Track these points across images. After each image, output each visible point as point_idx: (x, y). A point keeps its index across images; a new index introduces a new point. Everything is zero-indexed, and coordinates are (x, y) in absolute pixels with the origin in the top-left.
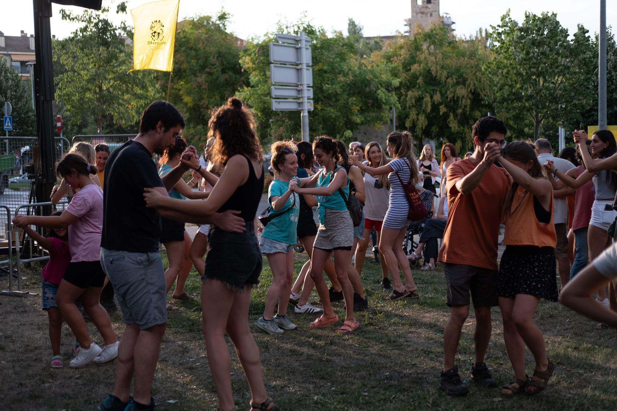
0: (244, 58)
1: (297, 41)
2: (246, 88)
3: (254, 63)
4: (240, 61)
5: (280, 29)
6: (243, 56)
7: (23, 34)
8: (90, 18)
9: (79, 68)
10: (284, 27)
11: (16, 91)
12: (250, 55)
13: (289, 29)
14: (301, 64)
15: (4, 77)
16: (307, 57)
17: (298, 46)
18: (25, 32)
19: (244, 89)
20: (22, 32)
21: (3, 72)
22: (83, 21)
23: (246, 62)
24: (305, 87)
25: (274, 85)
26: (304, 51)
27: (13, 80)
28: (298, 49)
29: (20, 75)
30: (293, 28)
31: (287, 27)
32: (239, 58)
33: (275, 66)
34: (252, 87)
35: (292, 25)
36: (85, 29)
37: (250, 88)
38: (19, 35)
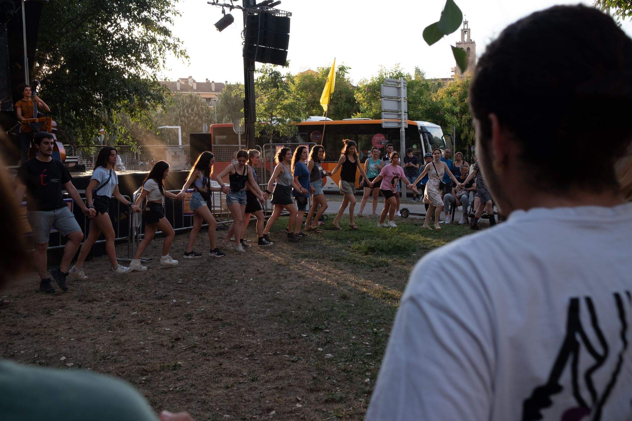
0: (357, 94)
1: (398, 83)
2: (358, 113)
3: (364, 97)
4: (355, 96)
5: (381, 75)
6: (357, 93)
7: (207, 81)
8: (266, 70)
9: (258, 102)
10: (384, 74)
11: (208, 117)
12: (361, 92)
13: (386, 75)
14: (400, 98)
15: (201, 108)
16: (404, 93)
17: (398, 87)
18: (209, 80)
19: (357, 114)
20: (207, 79)
21: (200, 105)
22: (262, 72)
23: (359, 97)
24: (403, 113)
25: (383, 112)
26: (402, 89)
27: (206, 110)
28: (399, 88)
29: (209, 107)
30: (389, 74)
31: (385, 74)
32: (354, 94)
33: (384, 100)
34: (362, 113)
35: (389, 72)
36: (263, 77)
37: (361, 113)
38: (205, 81)
